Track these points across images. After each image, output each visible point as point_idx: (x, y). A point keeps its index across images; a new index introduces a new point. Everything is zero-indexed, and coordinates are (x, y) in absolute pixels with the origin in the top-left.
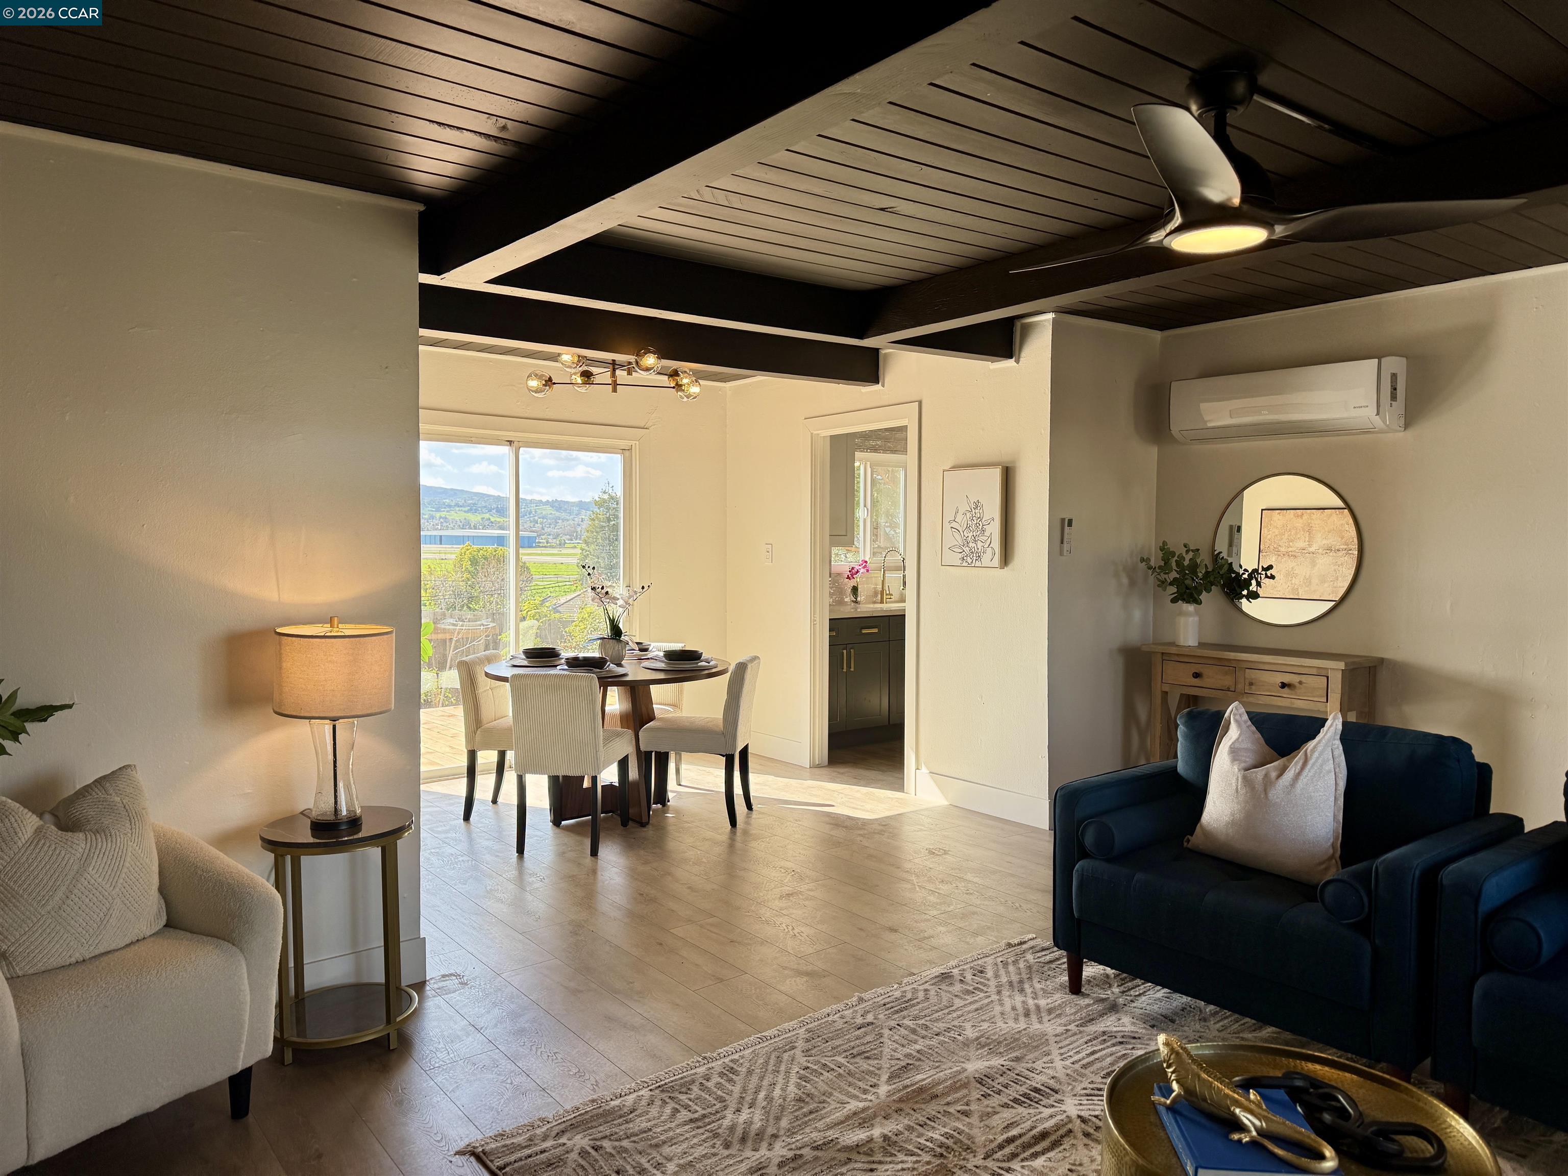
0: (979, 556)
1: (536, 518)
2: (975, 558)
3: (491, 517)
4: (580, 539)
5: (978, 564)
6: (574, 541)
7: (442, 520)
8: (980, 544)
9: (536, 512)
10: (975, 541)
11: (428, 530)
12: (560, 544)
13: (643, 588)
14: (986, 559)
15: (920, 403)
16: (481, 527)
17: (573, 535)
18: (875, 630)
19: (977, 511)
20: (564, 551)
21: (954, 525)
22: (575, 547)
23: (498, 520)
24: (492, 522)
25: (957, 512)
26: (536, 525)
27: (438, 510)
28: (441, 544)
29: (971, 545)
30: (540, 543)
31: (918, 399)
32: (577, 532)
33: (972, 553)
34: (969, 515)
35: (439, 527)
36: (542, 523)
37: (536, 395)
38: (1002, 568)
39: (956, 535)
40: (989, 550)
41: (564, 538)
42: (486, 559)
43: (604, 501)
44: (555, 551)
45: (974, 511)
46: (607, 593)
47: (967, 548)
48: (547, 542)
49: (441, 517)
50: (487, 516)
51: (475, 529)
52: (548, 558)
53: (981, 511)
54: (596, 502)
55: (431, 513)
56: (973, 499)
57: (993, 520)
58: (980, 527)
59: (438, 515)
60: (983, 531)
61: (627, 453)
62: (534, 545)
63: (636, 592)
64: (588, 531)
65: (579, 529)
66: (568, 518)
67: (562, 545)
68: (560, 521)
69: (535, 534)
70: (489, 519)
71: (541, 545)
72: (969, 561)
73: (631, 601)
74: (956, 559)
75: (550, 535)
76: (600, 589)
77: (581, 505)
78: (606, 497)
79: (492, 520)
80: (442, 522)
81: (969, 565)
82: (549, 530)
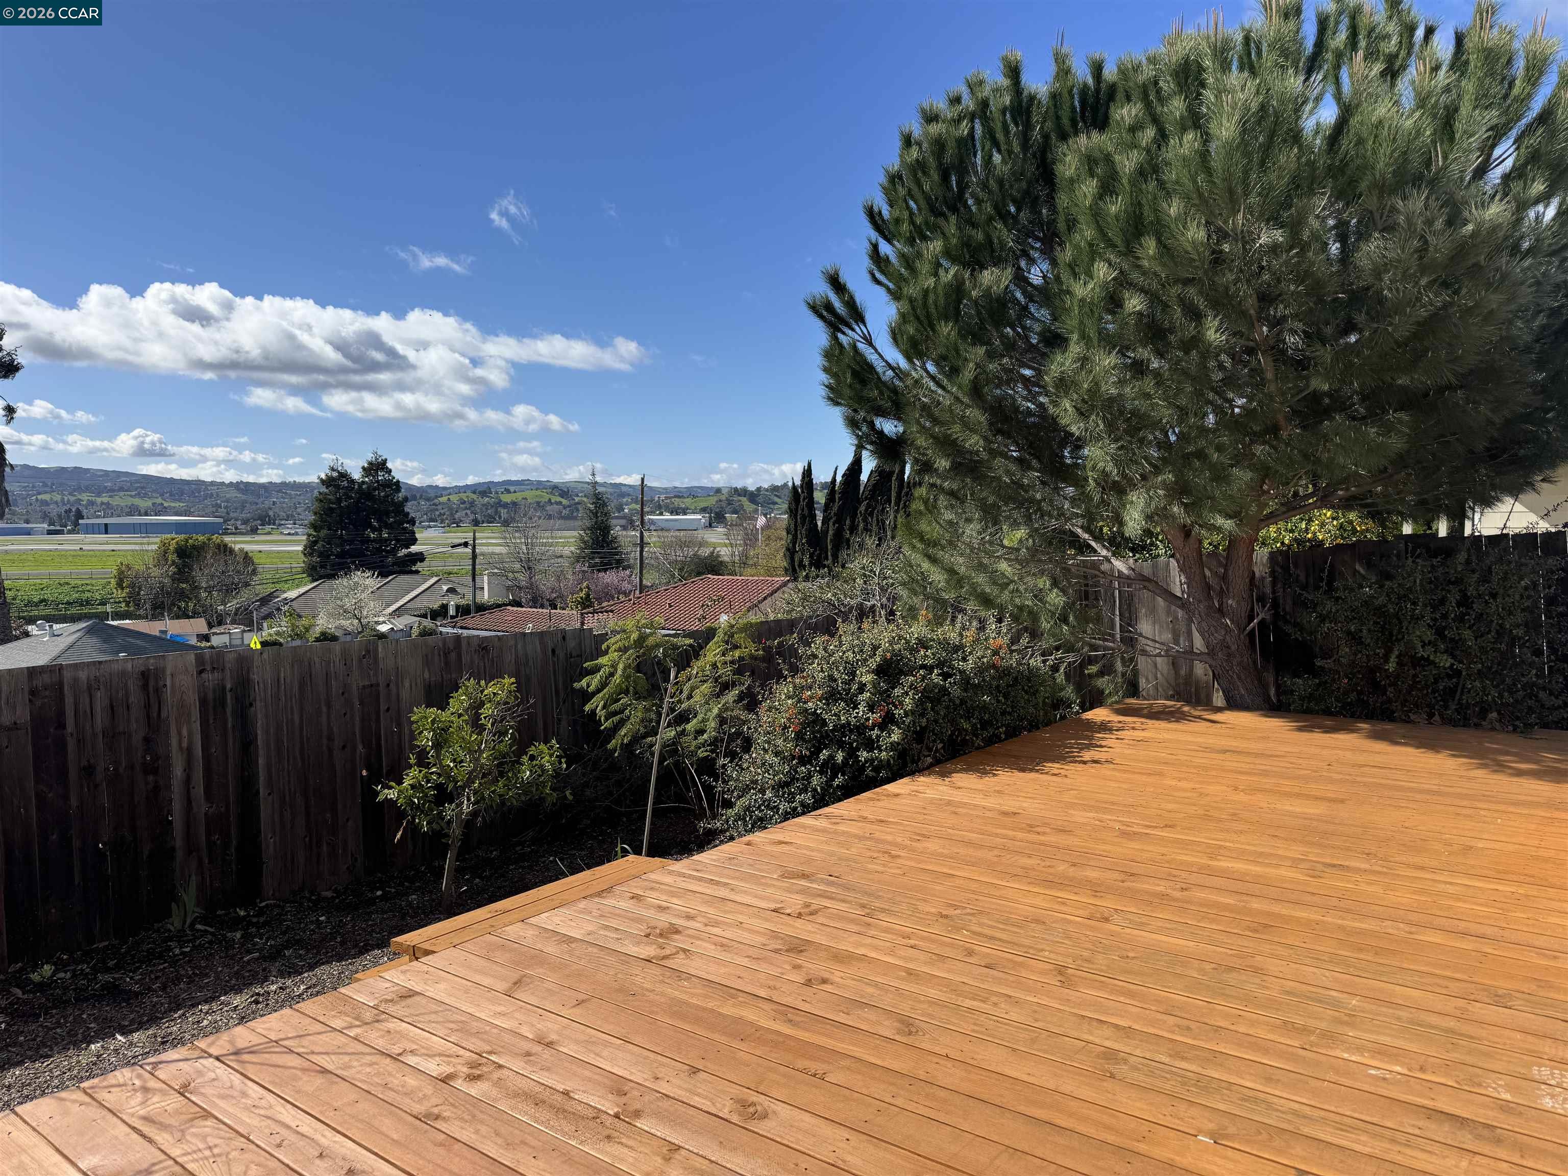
1: (219, 501)
3: (163, 502)
4: (300, 523)
6: (289, 526)
7: (106, 507)
11: (89, 518)
12: (252, 531)
17: (265, 520)
20: (257, 538)
22: (292, 533)
23: (173, 505)
27: (98, 496)
28: (106, 533)
36: (226, 507)
43: (333, 479)
44: (248, 538)
48: (236, 528)
49: (102, 503)
50: (159, 501)
55: (91, 498)
59: (99, 500)
62: (221, 532)
64: (312, 515)
66: (256, 501)
67: (254, 531)
68: (249, 505)
69: (221, 520)
70: (162, 504)
71: (230, 531)
75: (238, 520)
78: (335, 474)
79: (166, 504)
80: (108, 509)
82: (235, 515)
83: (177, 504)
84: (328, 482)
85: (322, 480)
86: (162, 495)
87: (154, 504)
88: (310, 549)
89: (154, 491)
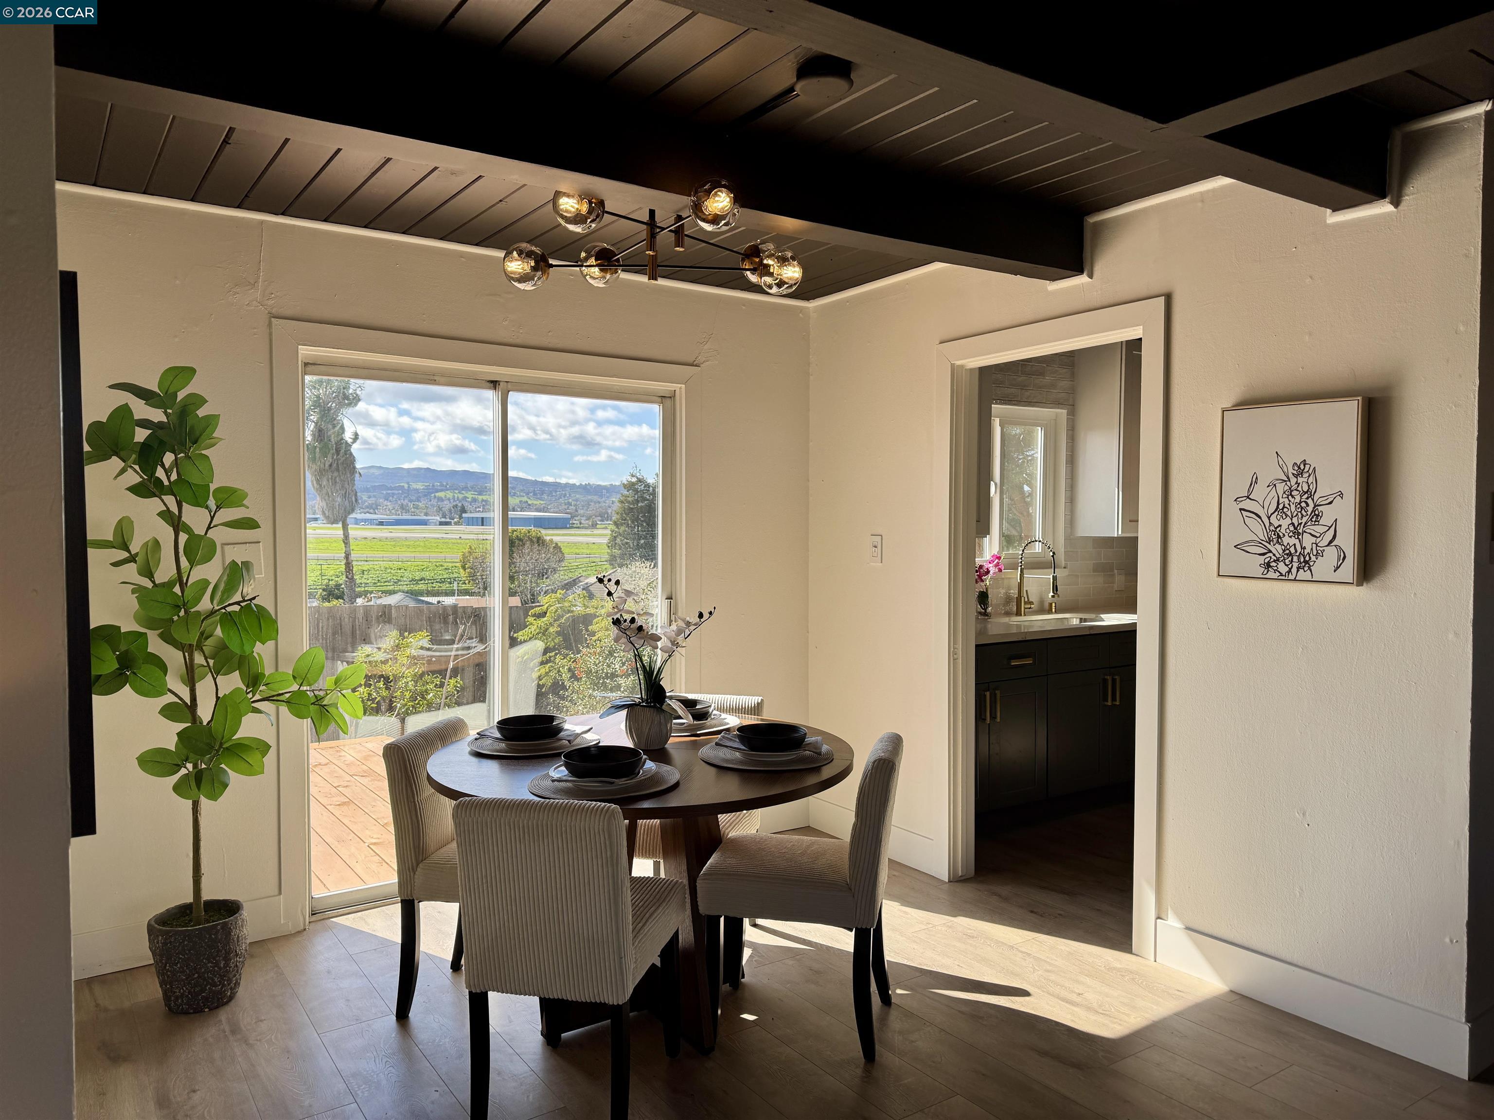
0: (1306, 562)
1: (570, 500)
2: (1295, 565)
3: (528, 500)
4: (611, 520)
5: (1303, 575)
6: (606, 522)
7: (484, 503)
8: (1308, 541)
9: (570, 495)
10: (1296, 534)
11: (471, 512)
12: (593, 525)
13: (701, 615)
14: (1323, 567)
15: (1168, 298)
16: (519, 509)
17: (604, 516)
18: (1029, 661)
19: (1300, 480)
20: (596, 532)
21: (1247, 504)
22: (606, 528)
23: (535, 502)
24: (529, 505)
25: (1254, 481)
26: (571, 507)
27: (480, 494)
28: (483, 525)
29: (1286, 540)
30: (574, 524)
31: (1164, 290)
32: (608, 514)
33: (1290, 554)
34: (1281, 488)
35: (481, 509)
36: (575, 505)
37: (521, 286)
38: (1360, 584)
39: (1253, 522)
40: (1331, 553)
41: (596, 519)
42: (520, 540)
43: (633, 484)
44: (588, 532)
45: (1293, 480)
46: (640, 628)
47: (1278, 547)
48: (581, 523)
49: (483, 500)
50: (525, 499)
51: (514, 511)
52: (581, 539)
53: (1311, 480)
54: (625, 486)
55: (474, 496)
56: (1292, 458)
57: (1341, 495)
58: (1310, 509)
59: (480, 498)
60: (1316, 517)
61: (668, 402)
62: (568, 526)
63: (688, 624)
64: (617, 513)
65: (609, 511)
66: (600, 500)
67: (594, 526)
68: (592, 504)
69: (569, 516)
70: (527, 502)
71: (575, 525)
72: (1283, 569)
73: (680, 639)
74: (1254, 565)
75: (583, 516)
76: (627, 624)
77: (611, 489)
78: (634, 480)
79: (530, 502)
80: (483, 505)
81: (1283, 577)
82: (582, 512)
83: (538, 502)
84: (630, 486)
85: (624, 484)
86: (527, 494)
87: (521, 501)
88: (613, 543)
89: (522, 491)
